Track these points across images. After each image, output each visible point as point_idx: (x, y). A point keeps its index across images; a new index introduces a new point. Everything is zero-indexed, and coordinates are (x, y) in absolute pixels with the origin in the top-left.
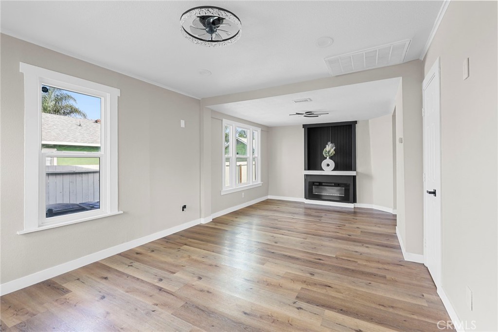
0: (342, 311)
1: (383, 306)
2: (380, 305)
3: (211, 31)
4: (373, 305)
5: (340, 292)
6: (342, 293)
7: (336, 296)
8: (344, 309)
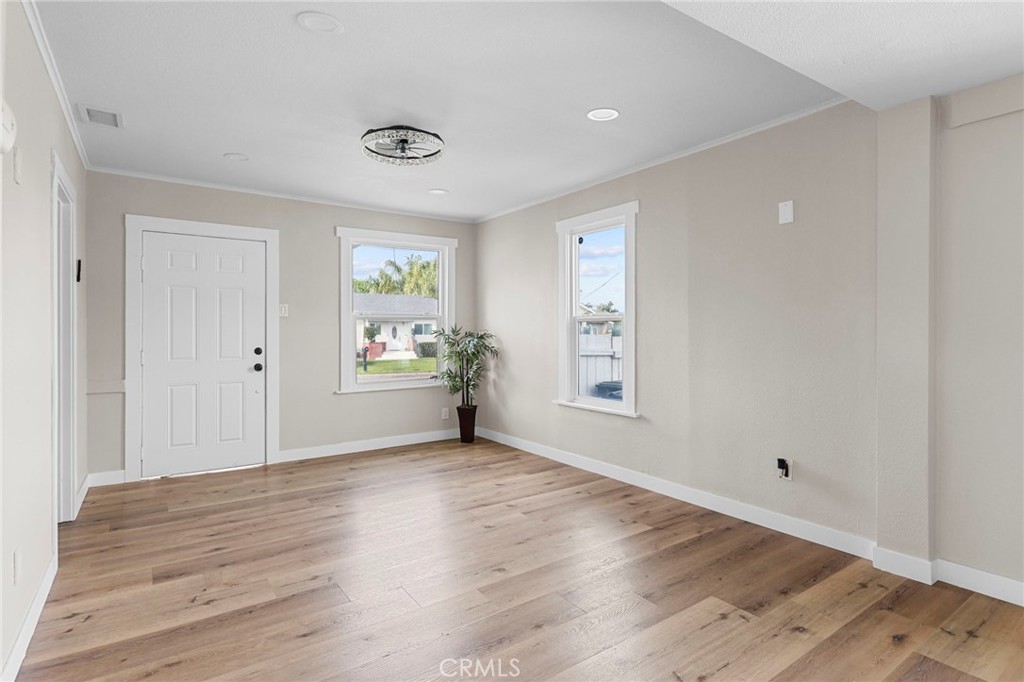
0: (250, 611)
1: (170, 665)
2: (179, 663)
3: (403, 150)
4: (192, 654)
5: (273, 638)
6: (268, 638)
7: (275, 626)
8: (248, 616)
